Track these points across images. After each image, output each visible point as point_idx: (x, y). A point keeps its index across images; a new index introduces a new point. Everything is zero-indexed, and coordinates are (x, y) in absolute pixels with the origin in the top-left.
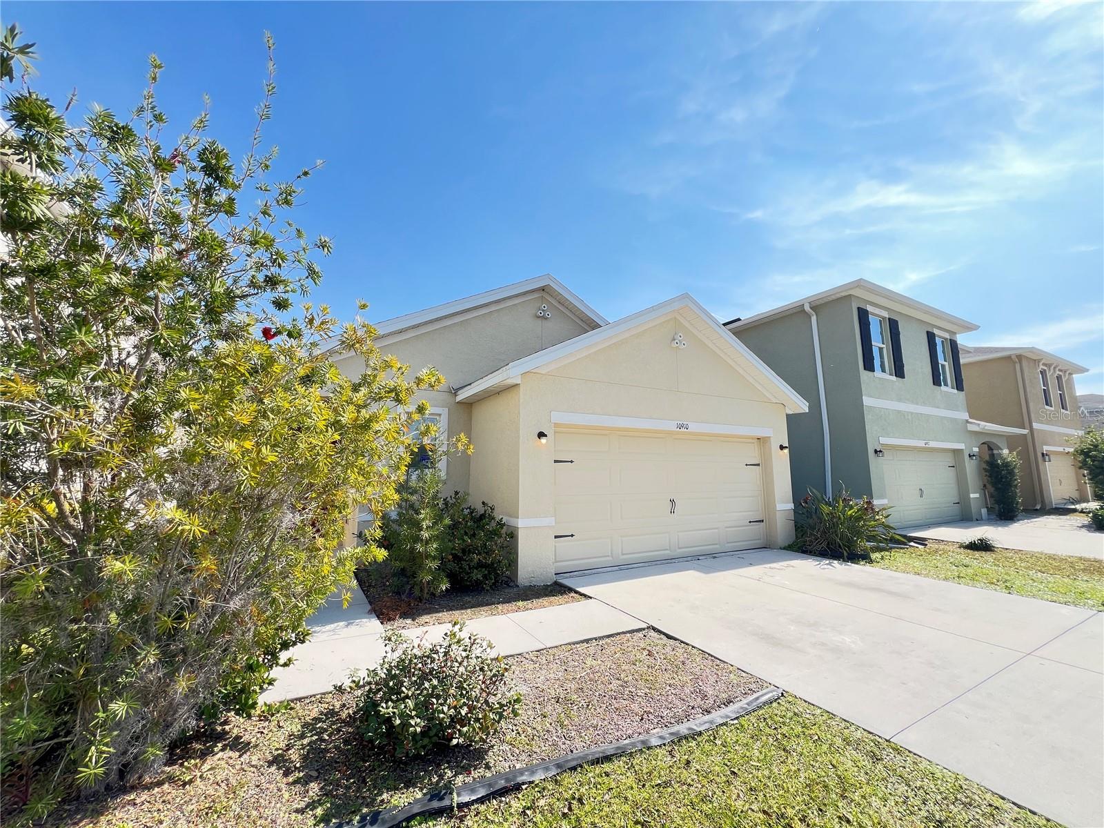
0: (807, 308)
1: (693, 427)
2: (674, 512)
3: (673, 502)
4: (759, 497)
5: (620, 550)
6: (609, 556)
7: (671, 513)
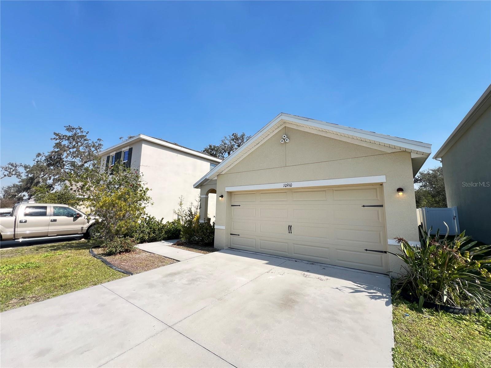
1: (294, 185)
2: (291, 233)
3: (290, 227)
4: (381, 233)
5: (259, 246)
6: (254, 247)
7: (289, 232)
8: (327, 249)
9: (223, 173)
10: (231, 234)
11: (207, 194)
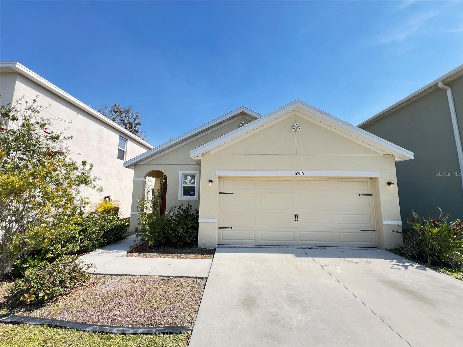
0: (440, 85)
1: (307, 174)
2: (297, 221)
3: (296, 215)
4: (371, 216)
5: (260, 238)
6: (253, 240)
7: (295, 221)
8: (331, 233)
9: (212, 152)
10: (220, 228)
11: (145, 177)
